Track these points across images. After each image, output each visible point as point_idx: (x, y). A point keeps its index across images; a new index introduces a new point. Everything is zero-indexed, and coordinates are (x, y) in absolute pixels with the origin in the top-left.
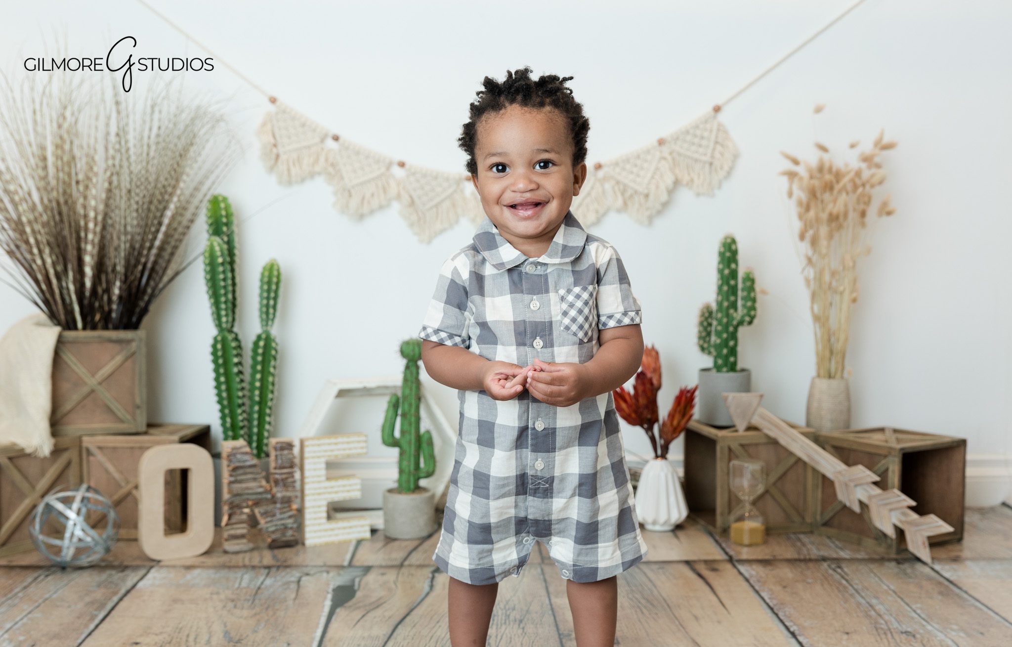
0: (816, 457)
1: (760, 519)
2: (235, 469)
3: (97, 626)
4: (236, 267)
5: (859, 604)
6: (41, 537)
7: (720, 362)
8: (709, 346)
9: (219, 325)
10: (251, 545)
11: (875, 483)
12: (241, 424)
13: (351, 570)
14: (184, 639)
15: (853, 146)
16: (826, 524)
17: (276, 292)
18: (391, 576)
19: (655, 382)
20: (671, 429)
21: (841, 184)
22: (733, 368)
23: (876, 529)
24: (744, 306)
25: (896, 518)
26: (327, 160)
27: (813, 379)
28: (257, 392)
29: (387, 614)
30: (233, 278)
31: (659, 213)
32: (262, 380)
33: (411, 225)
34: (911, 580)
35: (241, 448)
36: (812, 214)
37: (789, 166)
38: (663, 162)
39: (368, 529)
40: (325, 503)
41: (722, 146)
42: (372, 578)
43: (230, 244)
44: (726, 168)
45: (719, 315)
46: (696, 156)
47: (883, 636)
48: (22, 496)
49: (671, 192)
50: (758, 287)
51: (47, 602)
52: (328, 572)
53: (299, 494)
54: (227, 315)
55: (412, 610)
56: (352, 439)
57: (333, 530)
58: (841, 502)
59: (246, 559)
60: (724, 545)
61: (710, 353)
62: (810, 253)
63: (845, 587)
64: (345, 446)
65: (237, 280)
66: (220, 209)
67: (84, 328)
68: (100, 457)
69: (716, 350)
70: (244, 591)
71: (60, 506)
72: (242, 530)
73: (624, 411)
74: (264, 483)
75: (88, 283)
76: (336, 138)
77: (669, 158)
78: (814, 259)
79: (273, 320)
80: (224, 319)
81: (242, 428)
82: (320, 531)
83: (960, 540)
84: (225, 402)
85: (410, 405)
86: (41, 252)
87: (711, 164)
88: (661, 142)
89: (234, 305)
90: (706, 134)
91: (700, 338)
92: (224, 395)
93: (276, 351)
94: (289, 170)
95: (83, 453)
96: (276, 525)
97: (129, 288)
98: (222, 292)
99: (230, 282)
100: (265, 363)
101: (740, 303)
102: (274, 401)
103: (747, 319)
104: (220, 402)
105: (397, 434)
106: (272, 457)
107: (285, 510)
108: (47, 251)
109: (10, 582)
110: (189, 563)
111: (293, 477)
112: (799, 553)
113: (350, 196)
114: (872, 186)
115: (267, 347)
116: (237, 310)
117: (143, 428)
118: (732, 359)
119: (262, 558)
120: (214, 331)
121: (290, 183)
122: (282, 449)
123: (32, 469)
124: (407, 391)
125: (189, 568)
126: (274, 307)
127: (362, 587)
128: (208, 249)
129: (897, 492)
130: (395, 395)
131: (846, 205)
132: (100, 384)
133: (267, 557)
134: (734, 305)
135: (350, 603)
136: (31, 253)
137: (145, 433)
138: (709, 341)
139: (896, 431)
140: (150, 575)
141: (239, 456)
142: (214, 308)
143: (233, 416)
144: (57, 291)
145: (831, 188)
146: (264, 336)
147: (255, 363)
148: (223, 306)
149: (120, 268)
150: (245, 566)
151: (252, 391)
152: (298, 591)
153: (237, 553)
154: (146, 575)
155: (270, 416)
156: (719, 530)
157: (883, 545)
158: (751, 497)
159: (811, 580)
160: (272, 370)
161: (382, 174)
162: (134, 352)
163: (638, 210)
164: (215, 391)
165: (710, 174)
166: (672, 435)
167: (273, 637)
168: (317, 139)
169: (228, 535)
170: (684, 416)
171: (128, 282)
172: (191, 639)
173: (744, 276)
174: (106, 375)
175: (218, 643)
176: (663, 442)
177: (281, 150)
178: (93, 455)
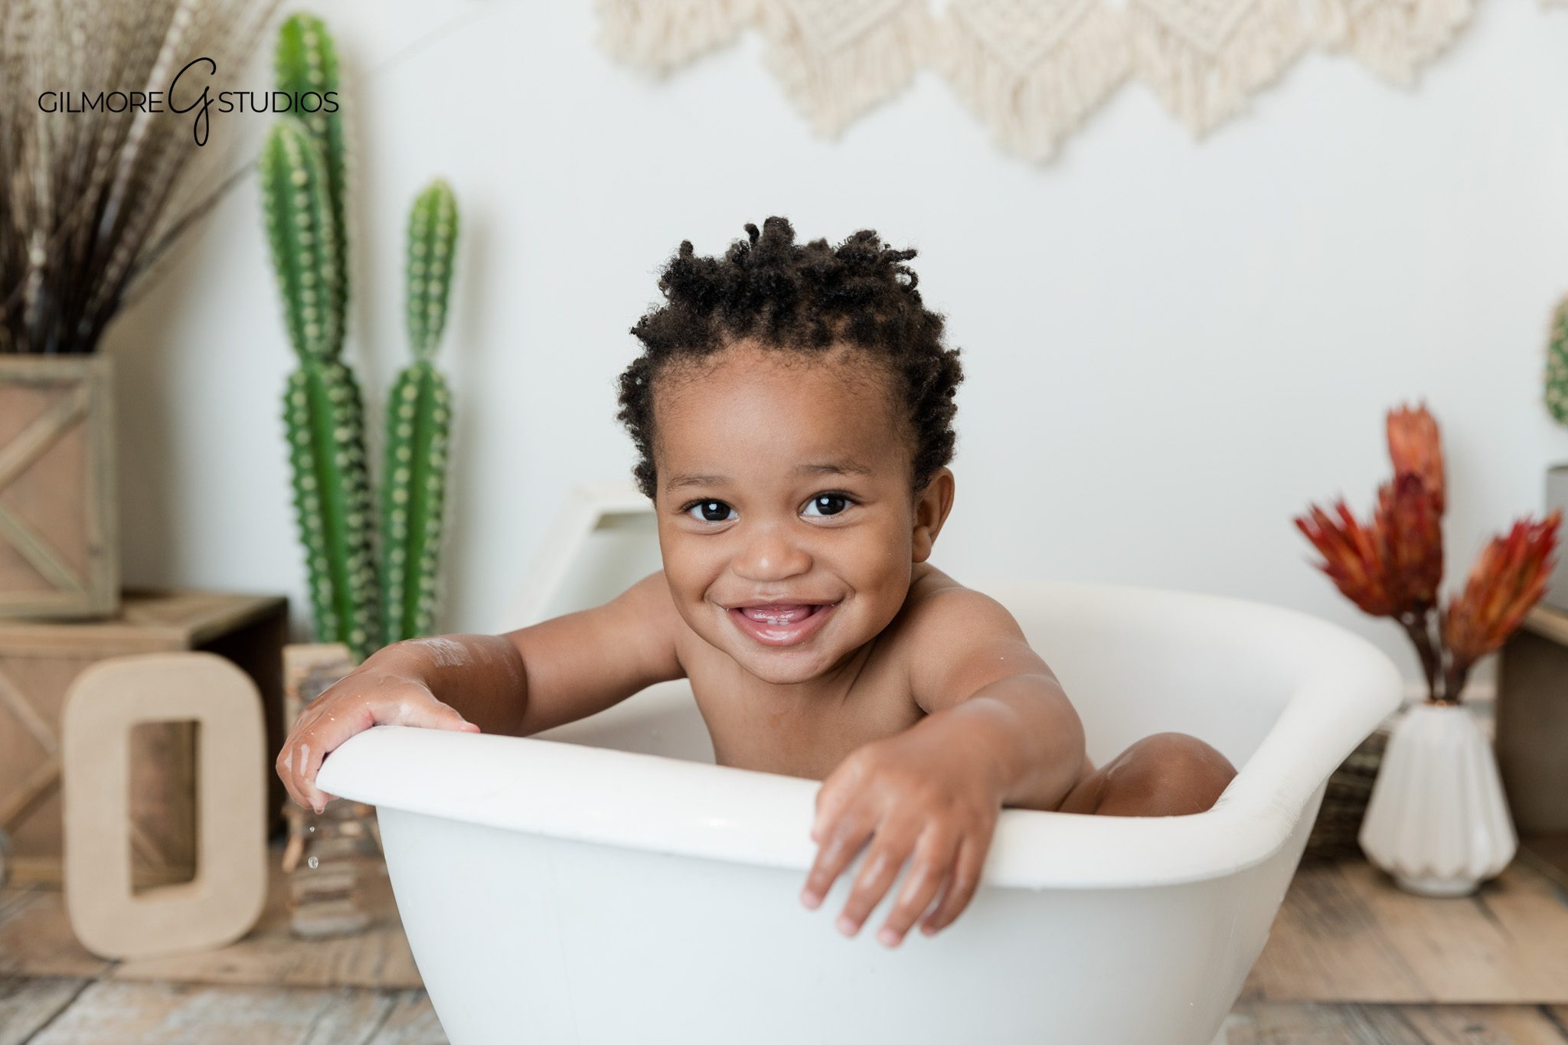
4: (348, 200)
9: (300, 344)
10: (362, 919)
12: (356, 597)
17: (447, 260)
20: (1467, 631)
28: (399, 517)
30: (339, 227)
31: (1442, 53)
32: (414, 486)
33: (792, 92)
35: (334, 665)
43: (330, 136)
54: (318, 320)
59: (345, 958)
65: (352, 230)
66: (305, 48)
72: (340, 878)
73: (1353, 578)
79: (439, 332)
80: (311, 330)
84: (317, 541)
89: (342, 297)
91: (1550, 384)
92: (314, 522)
93: (447, 411)
97: (67, 247)
98: (306, 258)
99: (325, 232)
100: (417, 442)
102: (444, 540)
104: (305, 539)
110: (188, 973)
113: (637, 18)
115: (423, 402)
116: (353, 310)
117: (112, 607)
119: (386, 957)
120: (289, 363)
125: (185, 987)
126: (443, 300)
128: (267, 151)
133: (401, 956)
137: (117, 618)
140: (75, 1013)
143: (335, 574)
146: (416, 375)
147: (395, 442)
148: (309, 297)
149: (44, 199)
150: (333, 986)
151: (386, 512)
153: (324, 938)
154: (62, 1010)
155: (433, 575)
160: (434, 459)
162: (83, 415)
163: (1387, 45)
164: (294, 513)
166: (1481, 643)
169: (302, 892)
170: (1518, 593)
171: (64, 230)
174: (9, 470)
176: (1449, 660)
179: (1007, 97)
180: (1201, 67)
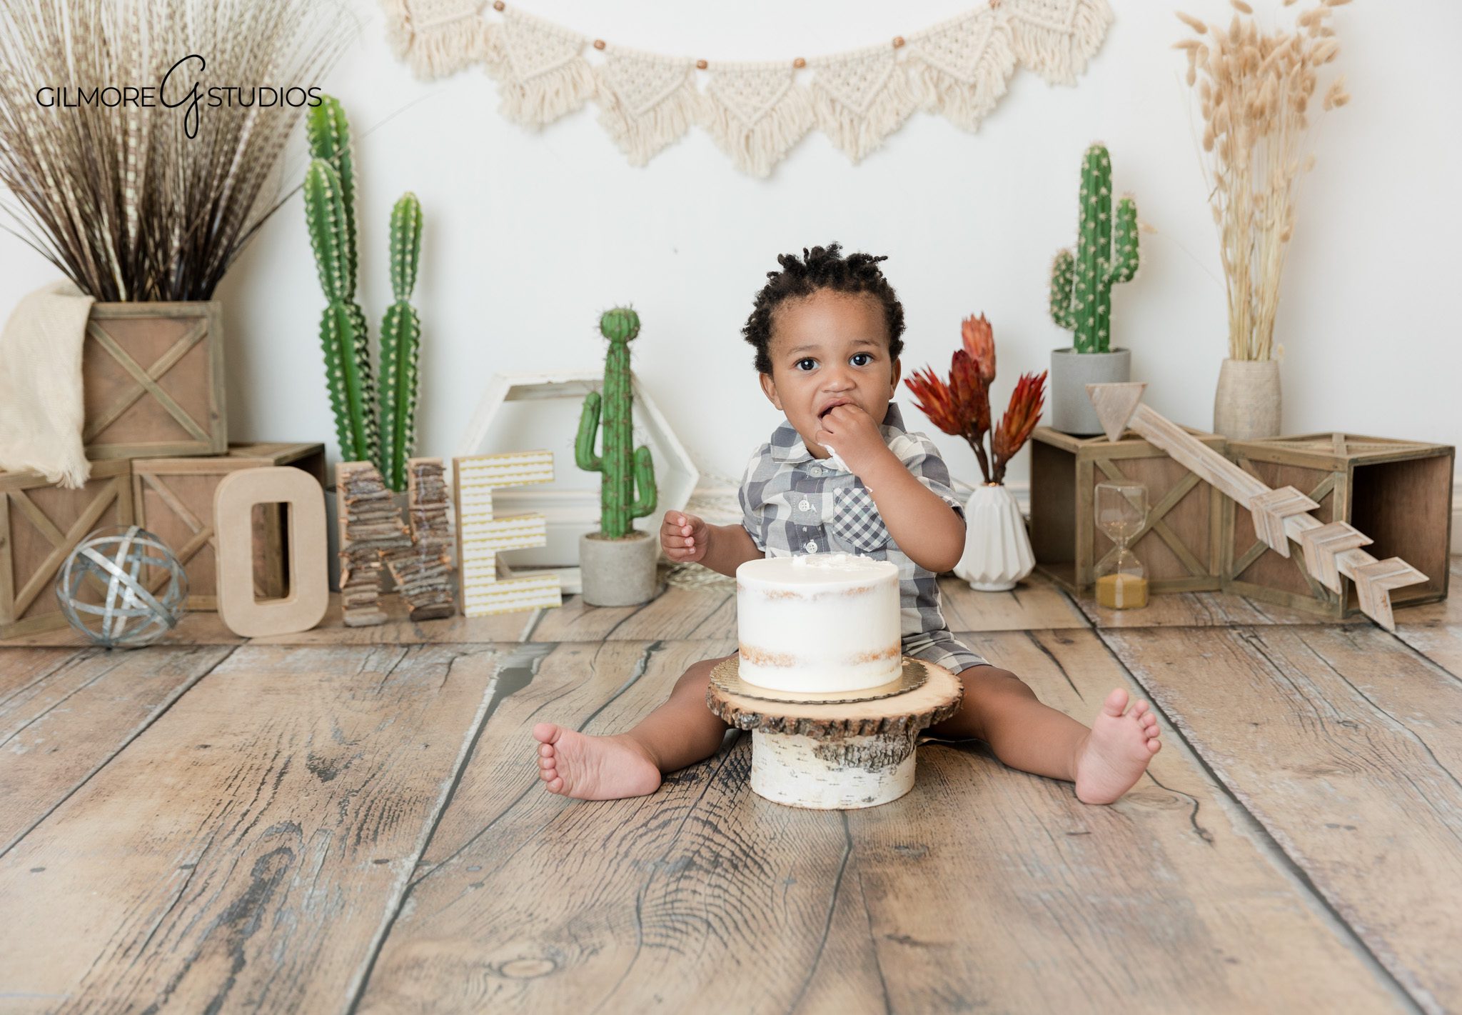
0: (1226, 476)
1: (1141, 570)
2: (356, 503)
3: (150, 725)
4: (354, 205)
5: (1278, 686)
6: (72, 603)
7: (1083, 337)
8: (1068, 313)
9: (330, 293)
10: (384, 616)
11: (1312, 513)
12: (369, 441)
13: (528, 647)
14: (275, 740)
15: (1288, 3)
16: (1239, 578)
17: (416, 240)
18: (587, 655)
19: (984, 368)
20: (1007, 438)
21: (1268, 59)
22: (1103, 346)
23: (1314, 580)
24: (1119, 252)
25: (1344, 564)
26: (486, 40)
27: (1225, 361)
28: (391, 394)
29: (576, 705)
30: (351, 223)
31: (992, 112)
32: (397, 375)
33: (617, 138)
34: (1361, 653)
35: (365, 472)
36: (1224, 106)
37: (1190, 34)
38: (998, 34)
39: (558, 592)
40: (493, 554)
41: (1089, 7)
42: (557, 657)
43: (343, 169)
44: (1095, 41)
45: (1083, 267)
46: (1049, 24)
47: (1309, 728)
48: (48, 547)
49: (1009, 81)
50: (1141, 221)
51: (79, 693)
52: (494, 652)
53: (454, 540)
54: (341, 278)
55: (612, 701)
56: (529, 459)
57: (505, 593)
58: (1262, 543)
59: (376, 634)
60: (1085, 609)
61: (1068, 325)
62: (1222, 169)
63: (1259, 663)
64: (522, 469)
65: (357, 226)
66: (328, 117)
67: (130, 299)
68: (160, 488)
69: (1077, 321)
70: (369, 676)
71: (97, 557)
72: (370, 593)
73: (937, 412)
74: (400, 524)
75: (132, 231)
76: (500, 7)
77: (1008, 28)
78: (1228, 178)
79: (412, 285)
80: (338, 284)
81: (370, 446)
82: (487, 595)
83: (1442, 598)
84: (344, 409)
85: (617, 407)
86: (58, 184)
87: (1071, 36)
88: (995, 4)
89: (353, 264)
91: (1053, 302)
92: (342, 397)
93: (418, 331)
95: (137, 485)
96: (421, 587)
97: (194, 237)
98: (334, 242)
99: (345, 227)
100: (401, 349)
101: (1114, 247)
102: (417, 407)
103: (1125, 271)
104: (336, 408)
105: (599, 451)
106: (412, 486)
107: (433, 564)
108: (67, 181)
109: (30, 668)
110: (292, 640)
111: (444, 515)
112: (1196, 620)
113: (523, 95)
114: (1317, 63)
115: (404, 325)
116: (358, 271)
117: (225, 449)
118: (1102, 333)
119: (399, 633)
120: (324, 303)
121: (432, 77)
122: (426, 473)
123: (61, 508)
124: (612, 388)
125: (291, 647)
126: (413, 265)
127: (541, 670)
128: (309, 177)
129: (1343, 523)
130: (594, 392)
131: (1274, 92)
132: (157, 381)
133: (408, 632)
134: (1105, 252)
135: (523, 691)
136: (44, 184)
137: (227, 455)
138: (1068, 307)
139: (1347, 438)
140: (233, 657)
141: (361, 484)
142: (321, 268)
143: (355, 428)
144: (85, 243)
145: (1254, 67)
146: (398, 309)
147: (387, 350)
148: (336, 264)
149: (179, 208)
151: (383, 392)
152: (447, 675)
153: (363, 627)
154: (227, 657)
155: (411, 428)
156: (1079, 588)
157: (1324, 605)
158: (1127, 538)
159: (1210, 655)
160: (412, 360)
161: (571, 61)
162: (205, 335)
163: (961, 108)
164: (329, 392)
165: (1070, 50)
166: (1009, 448)
167: (405, 737)
168: (473, 10)
169: (350, 601)
170: (1027, 418)
171: (192, 228)
172: (285, 740)
173: (1120, 206)
174: (164, 369)
175: (324, 745)
176: (996, 458)
177: (417, 27)
178: (149, 487)
179: (743, 141)
180: (855, 122)
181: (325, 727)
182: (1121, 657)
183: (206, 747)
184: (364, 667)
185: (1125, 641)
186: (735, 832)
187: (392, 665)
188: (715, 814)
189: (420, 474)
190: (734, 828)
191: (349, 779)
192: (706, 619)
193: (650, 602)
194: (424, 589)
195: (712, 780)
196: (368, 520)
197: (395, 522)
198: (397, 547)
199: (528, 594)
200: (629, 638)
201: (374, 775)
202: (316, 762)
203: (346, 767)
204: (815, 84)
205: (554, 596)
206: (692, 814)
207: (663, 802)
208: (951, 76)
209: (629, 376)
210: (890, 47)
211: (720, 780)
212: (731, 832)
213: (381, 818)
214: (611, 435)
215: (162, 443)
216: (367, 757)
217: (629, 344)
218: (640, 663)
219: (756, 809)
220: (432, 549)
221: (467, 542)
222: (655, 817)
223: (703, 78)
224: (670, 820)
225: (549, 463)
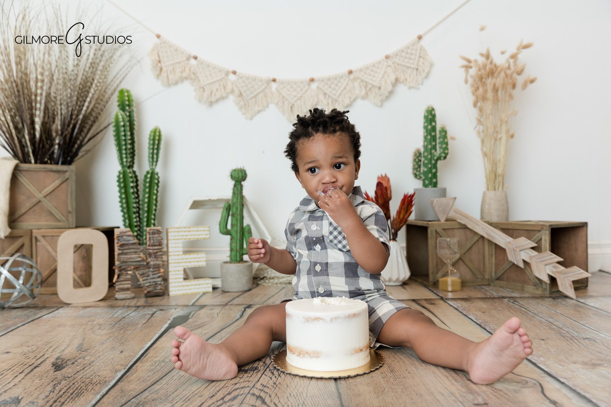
0: (493, 234)
1: (458, 275)
2: (123, 245)
4: (135, 132)
7: (427, 182)
8: (420, 173)
9: (122, 163)
10: (133, 295)
11: (533, 248)
12: (135, 224)
13: (193, 307)
15: (503, 53)
16: (498, 279)
17: (158, 144)
18: (217, 310)
20: (398, 220)
22: (435, 185)
24: (440, 148)
25: (549, 270)
26: (190, 70)
27: (484, 191)
28: (146, 205)
29: (204, 332)
31: (388, 98)
32: (149, 198)
33: (241, 108)
35: (126, 232)
36: (480, 91)
37: (465, 63)
38: (389, 68)
39: (211, 286)
40: (182, 269)
41: (423, 58)
42: (203, 311)
43: (130, 117)
44: (426, 71)
45: (426, 154)
46: (408, 65)
47: (571, 341)
49: (394, 85)
50: (449, 135)
52: (176, 309)
53: (165, 263)
54: (126, 157)
55: (222, 329)
56: (199, 229)
57: (187, 286)
58: (511, 262)
59: (127, 303)
60: (435, 291)
61: (420, 178)
62: (479, 116)
63: (525, 312)
64: (196, 233)
66: (125, 96)
67: (36, 162)
68: (43, 242)
69: (424, 176)
70: (113, 319)
72: (127, 285)
74: (142, 255)
75: (38, 135)
76: (196, 58)
77: (392, 66)
78: (482, 120)
79: (157, 161)
80: (125, 160)
81: (136, 226)
82: (179, 286)
83: (587, 286)
84: (125, 210)
85: (237, 208)
87: (417, 69)
88: (387, 57)
89: (133, 154)
90: (414, 52)
91: (414, 169)
92: (125, 206)
93: (158, 182)
94: (168, 76)
95: (32, 239)
96: (150, 282)
97: (65, 138)
98: (123, 143)
99: (129, 137)
100: (150, 187)
101: (438, 146)
102: (157, 212)
103: (443, 155)
104: (122, 211)
105: (229, 227)
106: (148, 238)
107: (156, 272)
110: (88, 305)
111: (162, 252)
112: (486, 295)
113: (204, 91)
114: (517, 74)
115: (152, 178)
116: (136, 158)
117: (74, 226)
118: (434, 180)
119: (137, 302)
120: (119, 168)
121: (169, 85)
122: (153, 233)
124: (235, 200)
125: (86, 307)
126: (157, 154)
127: (194, 316)
129: (550, 252)
130: (228, 203)
132: (45, 197)
133: (142, 301)
134: (434, 147)
137: (74, 228)
138: (420, 171)
140: (57, 312)
142: (118, 153)
143: (130, 218)
144: (16, 138)
145: (493, 74)
146: (150, 172)
147: (145, 188)
148: (124, 152)
149: (59, 127)
150: (123, 306)
151: (143, 205)
152: (149, 319)
153: (123, 299)
154: (54, 311)
155: (154, 220)
156: (431, 283)
157: (540, 289)
158: (452, 261)
159: (500, 309)
160: (155, 192)
161: (223, 78)
162: (67, 179)
163: (375, 97)
164: (120, 204)
165: (417, 75)
166: (399, 225)
167: (114, 348)
168: (185, 58)
169: (118, 288)
170: (407, 212)
171: (64, 135)
172: (51, 350)
173: (440, 129)
174: (49, 192)
175: (69, 352)
176: (393, 231)
177: (163, 65)
178: (39, 241)
179: (290, 108)
180: (334, 102)
181: (76, 343)
182: (459, 310)
183: (8, 353)
184: (113, 316)
185: (458, 303)
186: (275, 404)
187: (127, 314)
188: (264, 392)
189: (151, 233)
190: (274, 401)
191: (70, 370)
192: (273, 296)
193: (250, 290)
194: (151, 284)
195: (265, 370)
196: (127, 253)
197: (139, 254)
198: (140, 265)
199: (198, 287)
200: (238, 303)
201: (84, 368)
202: (58, 361)
203: (73, 363)
204: (318, 88)
205: (209, 288)
206: (251, 392)
207: (236, 384)
208: (371, 84)
209: (242, 197)
210: (347, 73)
211: (269, 370)
212: (273, 403)
213: (72, 394)
214: (234, 219)
215: (46, 223)
216: (88, 358)
217: (242, 183)
218: (240, 313)
219: (288, 388)
220: (156, 266)
221: (171, 263)
222: (229, 394)
223: (274, 86)
224: (238, 396)
225: (208, 231)
